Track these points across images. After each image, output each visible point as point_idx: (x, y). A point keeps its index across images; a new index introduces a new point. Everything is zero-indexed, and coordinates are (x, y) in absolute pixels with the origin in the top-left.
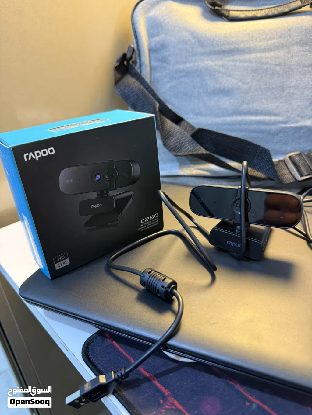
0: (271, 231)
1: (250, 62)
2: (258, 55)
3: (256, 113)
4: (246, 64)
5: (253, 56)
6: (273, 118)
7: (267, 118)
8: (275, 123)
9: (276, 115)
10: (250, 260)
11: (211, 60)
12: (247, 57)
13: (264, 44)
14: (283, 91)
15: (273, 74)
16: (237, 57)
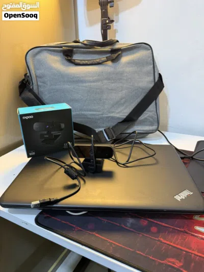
0: (103, 160)
1: (86, 87)
2: (89, 84)
3: (90, 111)
4: (84, 88)
5: (87, 84)
6: (97, 113)
7: (94, 113)
8: (98, 115)
9: (98, 111)
10: (97, 172)
11: (68, 85)
12: (84, 85)
13: (91, 79)
14: (101, 101)
15: (96, 93)
16: (80, 84)
